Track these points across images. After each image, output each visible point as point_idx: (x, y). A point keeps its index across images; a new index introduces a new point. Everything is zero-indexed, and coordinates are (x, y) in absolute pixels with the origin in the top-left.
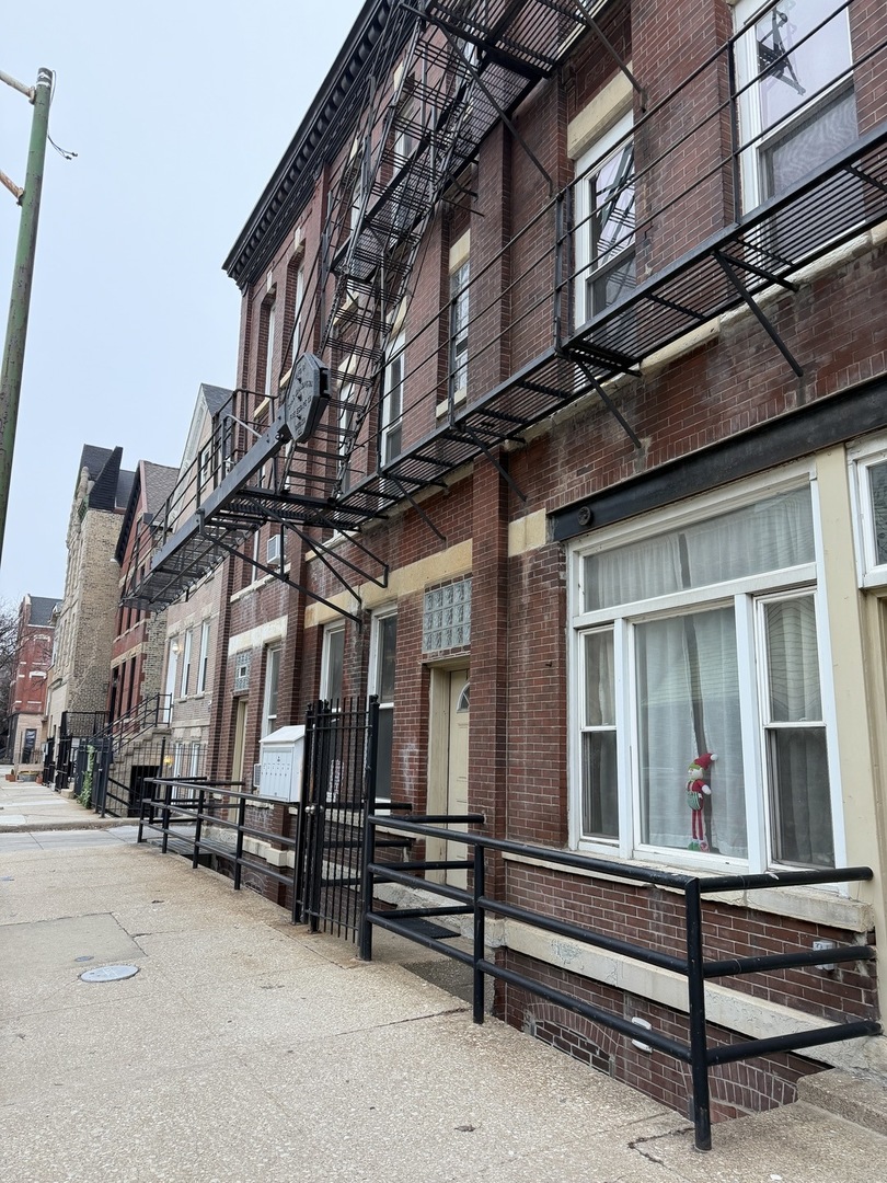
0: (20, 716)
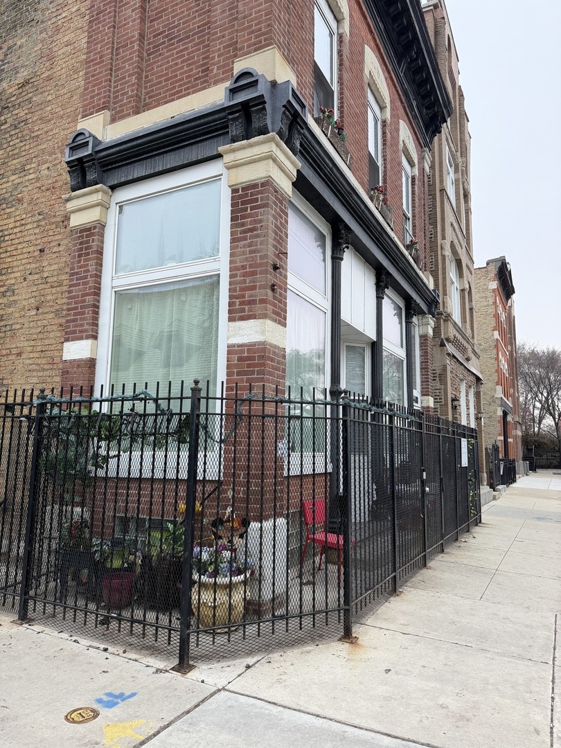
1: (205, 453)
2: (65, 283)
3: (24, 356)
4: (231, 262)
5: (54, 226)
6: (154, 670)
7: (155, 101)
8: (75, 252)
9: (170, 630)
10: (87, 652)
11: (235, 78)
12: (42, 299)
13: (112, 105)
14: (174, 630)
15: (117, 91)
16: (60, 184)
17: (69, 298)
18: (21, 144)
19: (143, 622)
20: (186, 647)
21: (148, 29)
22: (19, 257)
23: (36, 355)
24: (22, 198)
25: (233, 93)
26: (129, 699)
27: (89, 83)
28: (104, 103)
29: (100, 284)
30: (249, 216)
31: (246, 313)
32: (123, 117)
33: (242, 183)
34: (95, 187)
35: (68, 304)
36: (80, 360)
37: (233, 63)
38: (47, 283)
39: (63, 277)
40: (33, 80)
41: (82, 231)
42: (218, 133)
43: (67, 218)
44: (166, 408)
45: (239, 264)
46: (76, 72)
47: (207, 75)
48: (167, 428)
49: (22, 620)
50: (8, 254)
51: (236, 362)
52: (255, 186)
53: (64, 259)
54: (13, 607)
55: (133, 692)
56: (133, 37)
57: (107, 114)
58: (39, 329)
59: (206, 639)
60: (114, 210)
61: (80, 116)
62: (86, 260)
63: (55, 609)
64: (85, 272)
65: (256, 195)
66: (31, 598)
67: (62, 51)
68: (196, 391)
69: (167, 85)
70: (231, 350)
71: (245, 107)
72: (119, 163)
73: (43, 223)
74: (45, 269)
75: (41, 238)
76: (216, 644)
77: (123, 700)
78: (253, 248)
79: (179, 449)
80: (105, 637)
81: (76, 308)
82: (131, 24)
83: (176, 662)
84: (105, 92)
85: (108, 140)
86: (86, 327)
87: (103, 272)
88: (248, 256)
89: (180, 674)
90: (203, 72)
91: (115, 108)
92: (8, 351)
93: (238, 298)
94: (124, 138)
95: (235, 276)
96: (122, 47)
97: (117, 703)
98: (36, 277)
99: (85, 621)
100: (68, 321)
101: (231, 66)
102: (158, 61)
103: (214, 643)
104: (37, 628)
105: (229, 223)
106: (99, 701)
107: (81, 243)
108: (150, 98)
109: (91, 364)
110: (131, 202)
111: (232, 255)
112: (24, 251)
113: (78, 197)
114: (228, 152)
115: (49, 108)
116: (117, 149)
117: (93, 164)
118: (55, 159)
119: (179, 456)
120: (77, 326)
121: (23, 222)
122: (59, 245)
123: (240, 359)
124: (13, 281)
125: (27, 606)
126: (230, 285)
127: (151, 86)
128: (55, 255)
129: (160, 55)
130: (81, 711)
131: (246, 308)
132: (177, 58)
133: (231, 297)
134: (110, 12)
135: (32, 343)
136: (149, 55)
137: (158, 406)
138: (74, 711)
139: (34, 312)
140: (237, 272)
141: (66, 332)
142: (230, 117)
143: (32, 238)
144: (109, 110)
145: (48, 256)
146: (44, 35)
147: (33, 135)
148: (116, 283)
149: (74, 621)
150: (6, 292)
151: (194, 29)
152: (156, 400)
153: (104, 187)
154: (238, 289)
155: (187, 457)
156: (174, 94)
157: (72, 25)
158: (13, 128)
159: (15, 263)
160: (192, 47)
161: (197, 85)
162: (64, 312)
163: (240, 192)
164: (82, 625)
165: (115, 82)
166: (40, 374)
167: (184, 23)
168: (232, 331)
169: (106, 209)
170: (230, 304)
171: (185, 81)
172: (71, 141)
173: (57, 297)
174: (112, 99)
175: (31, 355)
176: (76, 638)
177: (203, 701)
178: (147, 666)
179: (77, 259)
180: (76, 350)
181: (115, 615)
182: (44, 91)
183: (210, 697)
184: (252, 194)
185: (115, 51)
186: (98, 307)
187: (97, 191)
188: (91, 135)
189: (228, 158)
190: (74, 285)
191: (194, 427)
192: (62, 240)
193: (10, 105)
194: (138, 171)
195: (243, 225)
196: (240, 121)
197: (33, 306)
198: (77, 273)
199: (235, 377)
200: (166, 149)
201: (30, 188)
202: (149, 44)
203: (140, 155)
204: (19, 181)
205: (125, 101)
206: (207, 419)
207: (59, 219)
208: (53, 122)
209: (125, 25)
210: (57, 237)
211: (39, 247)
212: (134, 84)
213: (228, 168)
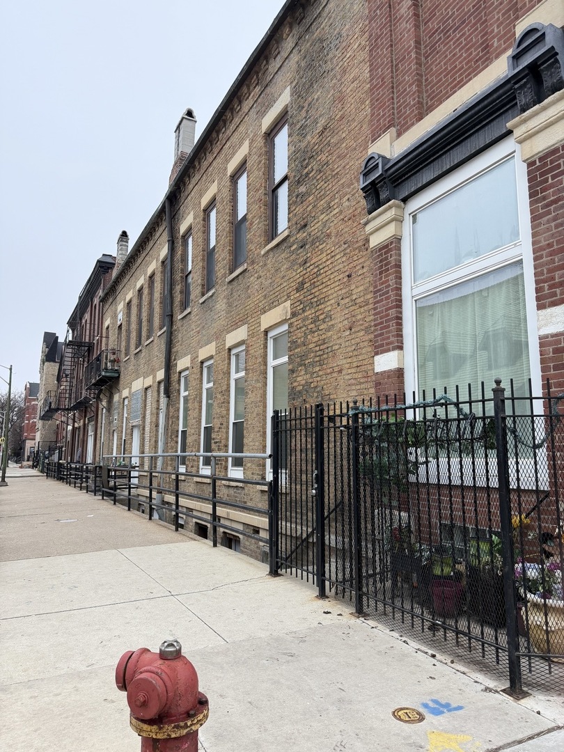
0: (27, 441)
1: (517, 459)
2: (370, 302)
3: (344, 372)
4: (534, 243)
5: (357, 251)
6: (483, 687)
7: (437, 101)
8: (376, 271)
9: (497, 649)
10: (415, 654)
11: (517, 41)
12: (354, 319)
13: (396, 121)
14: (502, 649)
15: (400, 106)
16: (359, 210)
17: (374, 315)
18: (326, 185)
19: (468, 635)
20: (517, 670)
21: (423, 32)
22: (332, 286)
23: (353, 370)
24: (330, 233)
25: (517, 59)
26: (456, 712)
27: (374, 108)
28: (389, 122)
29: (401, 296)
30: (551, 186)
31: (559, 297)
32: (408, 129)
33: (539, 153)
34: (388, 204)
35: (375, 320)
36: (390, 371)
37: (514, 26)
38: (356, 304)
39: (369, 296)
40: (329, 125)
41: (380, 249)
42: (505, 109)
43: (367, 241)
44: (468, 412)
45: (543, 243)
46: (363, 103)
47: (488, 52)
48: (472, 433)
49: (359, 613)
50: (324, 285)
51: (551, 355)
52: (555, 151)
53: (368, 279)
54: (351, 600)
55: (460, 705)
56: (410, 46)
57: (393, 130)
58: (354, 347)
59: (540, 666)
60: (408, 222)
61: (370, 142)
62: (386, 276)
63: (385, 607)
64: (387, 287)
65: (557, 161)
66: (365, 594)
67: (349, 89)
68: (498, 391)
69: (447, 81)
70: (544, 342)
71: (534, 69)
72: (407, 174)
73: (348, 251)
74: (354, 292)
75: (348, 265)
76: (553, 674)
77: (449, 711)
78: (559, 221)
79: (486, 456)
80: (433, 643)
81: (382, 323)
82: (406, 35)
83: (507, 685)
84: (389, 111)
85: (396, 156)
86: (392, 339)
87: (403, 284)
88: (554, 231)
89: (512, 698)
90: (482, 51)
91: (400, 122)
92: (331, 369)
93: (546, 282)
94: (409, 148)
95: (541, 257)
96: (401, 61)
97: (443, 712)
98: (347, 300)
99: (413, 624)
100: (376, 336)
101: (513, 31)
102: (436, 60)
103: (550, 673)
104: (371, 623)
105: (527, 200)
106: (426, 706)
107: (381, 261)
108: (431, 100)
109: (400, 373)
110: (423, 208)
111: (534, 235)
112: (336, 279)
113: (374, 218)
114: (517, 126)
115: (344, 145)
116: (405, 161)
117: (385, 183)
118: (353, 189)
119: (487, 463)
120: (384, 339)
121: (333, 254)
122: (363, 267)
123: (556, 351)
124: (329, 308)
125: (362, 601)
126: (535, 268)
127: (431, 88)
128: (360, 278)
129: (438, 53)
130: (408, 711)
131: (558, 291)
132: (455, 48)
133: (537, 282)
134: (386, 34)
135: (349, 360)
136: (426, 58)
137: (460, 411)
138: (401, 709)
139: (348, 333)
140: (542, 252)
141: (375, 347)
142: (516, 86)
143: (341, 266)
144: (394, 126)
145: (355, 280)
146: (334, 81)
147: (334, 173)
148: (416, 292)
149: (403, 623)
150: (325, 318)
151: (469, 10)
152: (457, 405)
153: (397, 201)
154: (545, 271)
155: (496, 464)
156: (455, 86)
157: (356, 61)
158: (318, 173)
159: (330, 292)
160: (469, 30)
161: (478, 66)
162: (373, 329)
163: (538, 164)
164: (410, 628)
165: (397, 97)
166: (358, 387)
167: (457, 10)
168: (543, 320)
169: (400, 223)
170: (537, 290)
171: (465, 67)
172: (363, 168)
173: (365, 316)
174: (396, 114)
175: (350, 371)
176: (406, 639)
177: (538, 735)
178: (476, 682)
179: (378, 277)
180: (385, 362)
181: (440, 623)
182: (339, 131)
183: (548, 733)
184: (552, 162)
185: (394, 68)
186: (401, 318)
187: (390, 207)
188: (380, 156)
189: (517, 133)
190: (378, 302)
191: (500, 432)
192: (364, 262)
193: (314, 154)
194: (427, 176)
195: (544, 198)
196: (529, 86)
197: (347, 327)
198: (380, 290)
199: (552, 372)
200: (452, 145)
201: (335, 222)
202: (426, 47)
203: (427, 160)
204: (326, 218)
205: (408, 112)
206: (514, 422)
207: (360, 244)
208: (348, 156)
209: (401, 39)
210: (360, 261)
211: (347, 274)
212: (415, 92)
213: (520, 142)
